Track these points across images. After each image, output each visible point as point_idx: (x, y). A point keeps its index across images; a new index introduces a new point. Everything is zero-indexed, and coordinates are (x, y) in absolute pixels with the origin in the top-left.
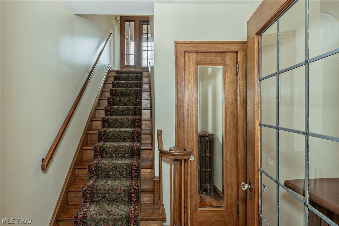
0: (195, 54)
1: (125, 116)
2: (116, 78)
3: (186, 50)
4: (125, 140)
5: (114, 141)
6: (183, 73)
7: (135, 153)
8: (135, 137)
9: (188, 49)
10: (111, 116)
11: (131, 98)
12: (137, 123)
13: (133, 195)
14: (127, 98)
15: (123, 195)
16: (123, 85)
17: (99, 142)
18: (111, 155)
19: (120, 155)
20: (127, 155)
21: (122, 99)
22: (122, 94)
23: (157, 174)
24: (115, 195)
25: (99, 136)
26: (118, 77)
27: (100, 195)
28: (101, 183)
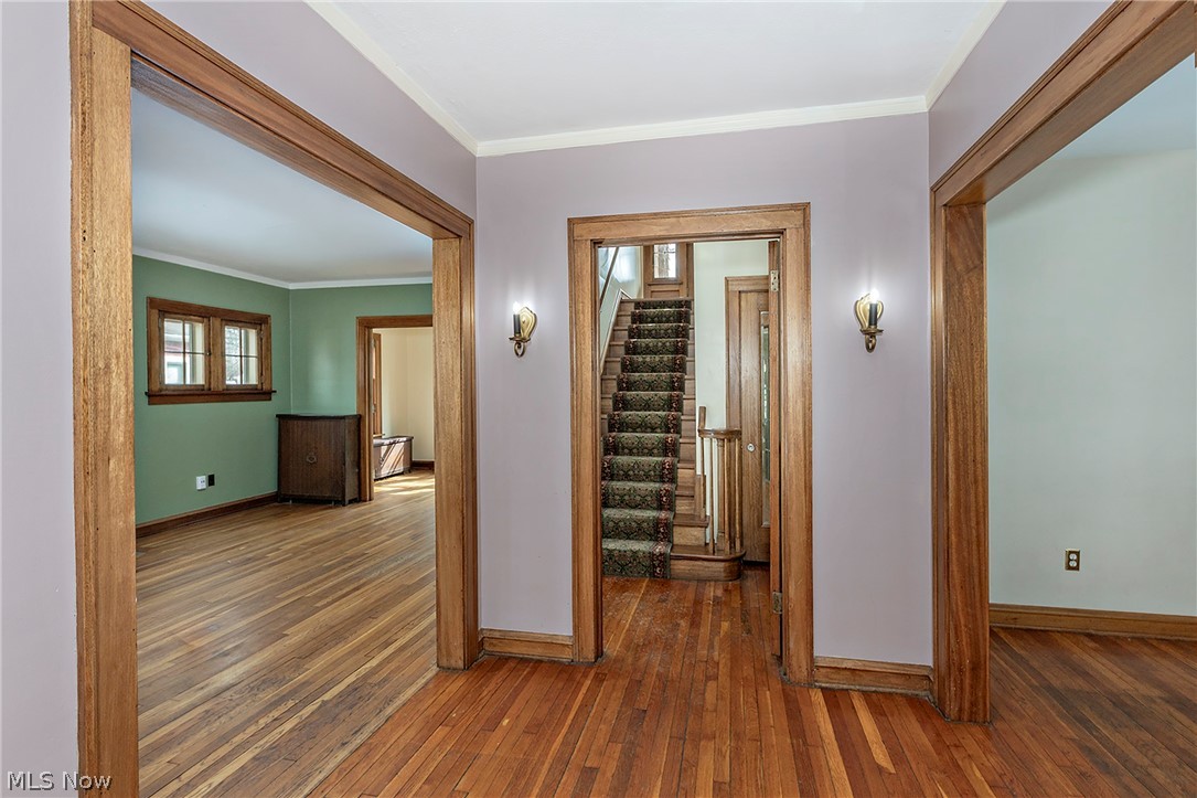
0: (756, 294)
1: (652, 390)
2: (636, 318)
3: (741, 289)
4: (653, 430)
5: (634, 431)
6: (738, 325)
7: (670, 449)
8: (671, 426)
9: (745, 288)
10: (628, 390)
11: (666, 357)
12: (675, 404)
13: (664, 499)
14: (657, 358)
15: (649, 498)
16: (650, 331)
17: (610, 431)
18: (631, 450)
19: (646, 451)
20: (655, 451)
21: (648, 359)
22: (648, 350)
23: (699, 472)
24: (638, 498)
25: (609, 422)
26: (640, 315)
27: (618, 498)
28: (617, 485)
